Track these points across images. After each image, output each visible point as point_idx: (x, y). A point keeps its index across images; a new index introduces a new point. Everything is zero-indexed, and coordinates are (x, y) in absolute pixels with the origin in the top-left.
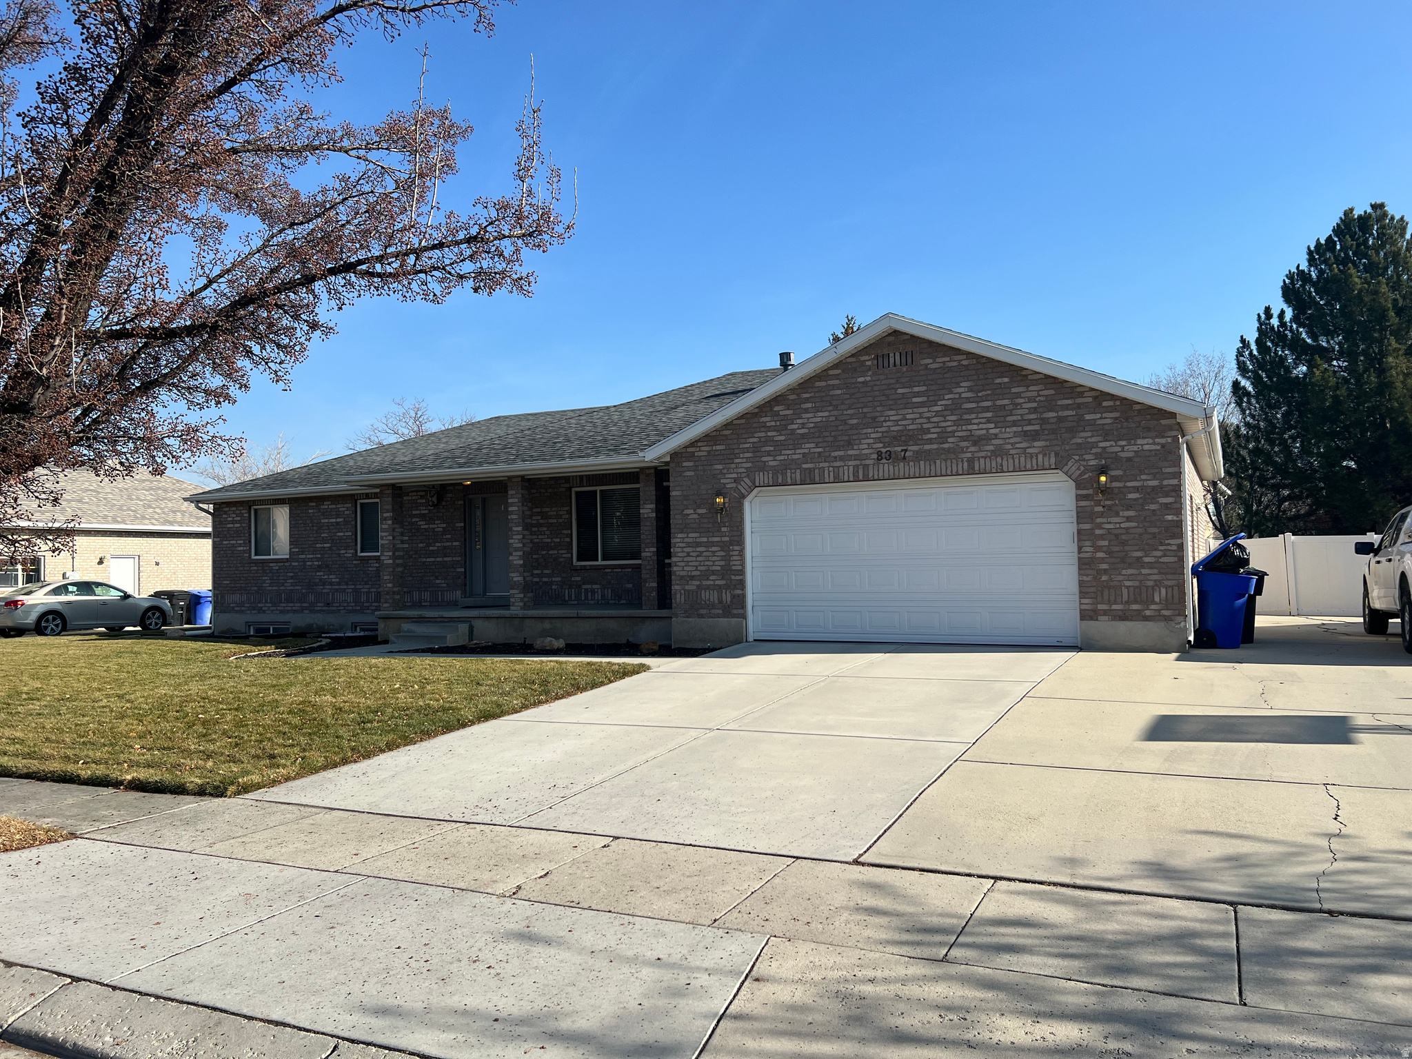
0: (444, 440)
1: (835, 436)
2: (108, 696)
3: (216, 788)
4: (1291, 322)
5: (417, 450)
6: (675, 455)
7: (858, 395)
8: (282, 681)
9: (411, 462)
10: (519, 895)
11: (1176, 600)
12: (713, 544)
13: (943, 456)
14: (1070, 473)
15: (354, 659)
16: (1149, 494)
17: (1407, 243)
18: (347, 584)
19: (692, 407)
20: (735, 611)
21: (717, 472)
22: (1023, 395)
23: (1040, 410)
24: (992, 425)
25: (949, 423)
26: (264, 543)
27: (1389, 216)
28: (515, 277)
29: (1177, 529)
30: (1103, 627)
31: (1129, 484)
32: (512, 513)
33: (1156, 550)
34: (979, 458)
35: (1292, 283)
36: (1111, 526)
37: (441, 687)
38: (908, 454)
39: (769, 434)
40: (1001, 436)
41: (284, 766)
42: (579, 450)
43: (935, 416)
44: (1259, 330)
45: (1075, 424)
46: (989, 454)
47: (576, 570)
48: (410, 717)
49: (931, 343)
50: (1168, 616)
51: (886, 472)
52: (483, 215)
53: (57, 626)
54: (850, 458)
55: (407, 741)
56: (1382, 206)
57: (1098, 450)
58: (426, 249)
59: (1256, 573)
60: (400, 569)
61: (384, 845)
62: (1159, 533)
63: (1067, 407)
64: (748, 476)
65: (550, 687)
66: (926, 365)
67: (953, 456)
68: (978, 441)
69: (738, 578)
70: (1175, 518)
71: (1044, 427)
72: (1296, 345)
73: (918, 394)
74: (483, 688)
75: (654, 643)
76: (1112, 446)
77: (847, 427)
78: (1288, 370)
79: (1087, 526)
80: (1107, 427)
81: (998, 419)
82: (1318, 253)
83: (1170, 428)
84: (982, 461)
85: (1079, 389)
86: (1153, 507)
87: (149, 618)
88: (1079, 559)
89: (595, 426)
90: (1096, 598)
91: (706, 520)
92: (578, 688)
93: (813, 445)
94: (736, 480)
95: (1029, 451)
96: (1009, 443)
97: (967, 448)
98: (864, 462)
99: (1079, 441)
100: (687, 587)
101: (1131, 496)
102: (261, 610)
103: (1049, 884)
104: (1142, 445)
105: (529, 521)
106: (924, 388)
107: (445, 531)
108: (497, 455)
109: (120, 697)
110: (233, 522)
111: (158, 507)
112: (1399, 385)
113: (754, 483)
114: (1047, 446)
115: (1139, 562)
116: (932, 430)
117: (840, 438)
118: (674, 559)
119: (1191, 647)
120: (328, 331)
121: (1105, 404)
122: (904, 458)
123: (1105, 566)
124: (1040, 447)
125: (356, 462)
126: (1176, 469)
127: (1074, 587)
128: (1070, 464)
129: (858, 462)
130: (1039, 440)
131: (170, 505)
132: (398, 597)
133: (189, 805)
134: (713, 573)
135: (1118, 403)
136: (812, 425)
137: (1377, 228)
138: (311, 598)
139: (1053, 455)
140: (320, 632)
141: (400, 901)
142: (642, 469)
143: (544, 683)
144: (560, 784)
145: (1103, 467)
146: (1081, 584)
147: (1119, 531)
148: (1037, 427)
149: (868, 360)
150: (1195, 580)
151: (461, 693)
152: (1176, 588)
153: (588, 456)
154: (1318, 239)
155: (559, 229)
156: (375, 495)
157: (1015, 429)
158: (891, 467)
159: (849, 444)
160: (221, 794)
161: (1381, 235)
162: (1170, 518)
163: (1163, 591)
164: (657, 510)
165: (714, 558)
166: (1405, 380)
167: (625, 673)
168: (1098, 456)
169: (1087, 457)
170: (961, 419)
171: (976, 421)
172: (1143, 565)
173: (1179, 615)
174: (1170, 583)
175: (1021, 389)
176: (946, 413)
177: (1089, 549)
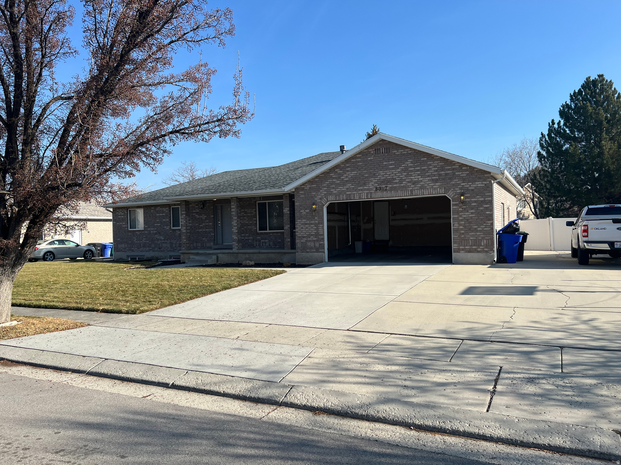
0: (205, 182)
1: (359, 181)
2: (84, 282)
3: (133, 311)
4: (563, 126)
5: (194, 186)
6: (297, 189)
7: (368, 165)
8: (147, 277)
9: (192, 191)
10: (239, 339)
11: (490, 244)
12: (312, 224)
13: (401, 189)
14: (450, 196)
15: (173, 269)
16: (480, 204)
17: (613, 92)
18: (167, 240)
19: (304, 168)
20: (320, 250)
21: (313, 195)
22: (432, 165)
23: (439, 171)
24: (420, 177)
25: (403, 176)
26: (133, 224)
27: (605, 80)
28: (233, 131)
29: (491, 217)
30: (462, 255)
31: (472, 200)
32: (233, 212)
33: (483, 225)
34: (415, 190)
35: (564, 109)
36: (466, 216)
37: (208, 278)
38: (387, 188)
39: (333, 180)
40: (423, 181)
41: (155, 305)
42: (259, 186)
43: (398, 173)
44: (549, 129)
45: (452, 176)
47: (258, 234)
48: (198, 288)
49: (396, 144)
50: (487, 251)
51: (379, 195)
52: (223, 112)
53: (51, 257)
54: (365, 190)
55: (197, 297)
56: (602, 76)
57: (461, 186)
58: (203, 124)
59: (523, 234)
60: (189, 234)
61: (193, 327)
62: (484, 219)
63: (449, 170)
64: (325, 197)
65: (249, 278)
66: (395, 153)
68: (415, 183)
69: (321, 237)
70: (490, 213)
71: (440, 177)
72: (565, 136)
73: (391, 165)
74: (224, 279)
75: (289, 263)
76: (466, 185)
77: (364, 178)
78: (561, 147)
79: (456, 216)
80: (464, 177)
81: (423, 174)
82: (574, 97)
83: (488, 178)
85: (453, 163)
86: (481, 208)
87: (87, 254)
88: (453, 229)
89: (265, 176)
90: (459, 244)
91: (309, 215)
92: (259, 279)
93: (350, 185)
94: (320, 199)
95: (434, 187)
97: (410, 186)
98: (370, 191)
99: (453, 183)
100: (302, 241)
101: (473, 204)
102: (133, 251)
103: (408, 335)
104: (478, 184)
105: (240, 215)
106: (394, 162)
107: (206, 219)
108: (227, 188)
109: (89, 282)
110: (121, 215)
111: (88, 209)
112: (606, 153)
113: (328, 200)
114: (441, 185)
115: (476, 230)
116: (397, 179)
117: (361, 182)
118: (296, 230)
119: (495, 262)
120: (169, 153)
121: (463, 168)
122: (386, 190)
123: (463, 232)
124: (438, 185)
125: (169, 191)
126: (490, 194)
128: (450, 192)
129: (368, 191)
130: (438, 183)
131: (93, 208)
132: (188, 245)
133: (124, 316)
134: (312, 235)
135: (468, 168)
136: (350, 177)
137: (600, 85)
138: (153, 246)
139: (443, 188)
140: (157, 259)
141: (201, 341)
142: (284, 194)
143: (246, 277)
144: (252, 309)
145: (462, 193)
146: (454, 238)
147: (468, 218)
148: (437, 178)
149: (372, 151)
151: (215, 280)
152: (490, 240)
153: (263, 189)
154: (575, 90)
155: (249, 115)
156: (178, 205)
157: (429, 178)
158: (381, 193)
159: (365, 184)
160: (135, 313)
161: (602, 88)
162: (488, 213)
163: (485, 241)
164: (290, 211)
165: (312, 229)
166: (609, 151)
167: (277, 273)
168: (461, 189)
169: (456, 189)
170: (408, 174)
171: (414, 175)
172: (477, 231)
173: (491, 250)
174: (487, 238)
175: (431, 163)
176: (402, 172)
177: (457, 225)
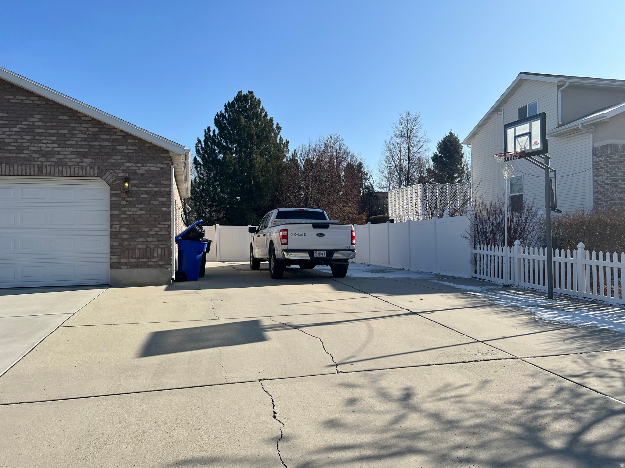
4: (218, 135)
11: (166, 256)
13: (20, 162)
14: (107, 180)
16: (153, 195)
17: (261, 110)
22: (77, 129)
23: (89, 140)
24: (56, 146)
25: (25, 141)
27: (255, 98)
29: (168, 216)
30: (124, 273)
31: (142, 189)
33: (156, 227)
34: (46, 166)
35: (218, 118)
36: (131, 213)
40: (62, 153)
43: (14, 135)
44: (205, 136)
45: (110, 151)
46: (53, 164)
49: (12, 85)
50: (162, 265)
56: (252, 93)
57: (125, 168)
59: (207, 241)
62: (158, 218)
63: (106, 140)
66: (9, 100)
67: (27, 163)
68: (46, 155)
70: (167, 210)
71: (91, 150)
72: (219, 145)
76: (132, 166)
78: (216, 156)
79: (116, 213)
80: (130, 155)
81: (60, 142)
82: (229, 107)
83: (166, 159)
84: (48, 168)
85: (114, 130)
86: (155, 203)
88: (111, 232)
90: (120, 255)
95: (80, 164)
96: (67, 158)
97: (38, 158)
99: (113, 161)
101: (143, 196)
104: (150, 167)
106: (6, 115)
112: (257, 166)
114: (93, 162)
115: (146, 235)
116: (12, 144)
119: (173, 281)
121: (129, 141)
123: (126, 236)
124: (88, 162)
126: (168, 182)
127: (107, 249)
128: (107, 174)
130: (88, 158)
135: (137, 141)
137: (250, 102)
139: (96, 168)
145: (127, 177)
146: (112, 247)
147: (135, 216)
148: (87, 150)
150: (177, 245)
152: (166, 249)
154: (229, 101)
157: (71, 149)
161: (251, 104)
162: (164, 209)
163: (159, 250)
166: (259, 165)
168: (124, 171)
169: (117, 171)
170: (34, 139)
171: (45, 141)
172: (148, 236)
173: (168, 264)
174: (163, 246)
175: (76, 125)
176: (23, 133)
177: (117, 226)
